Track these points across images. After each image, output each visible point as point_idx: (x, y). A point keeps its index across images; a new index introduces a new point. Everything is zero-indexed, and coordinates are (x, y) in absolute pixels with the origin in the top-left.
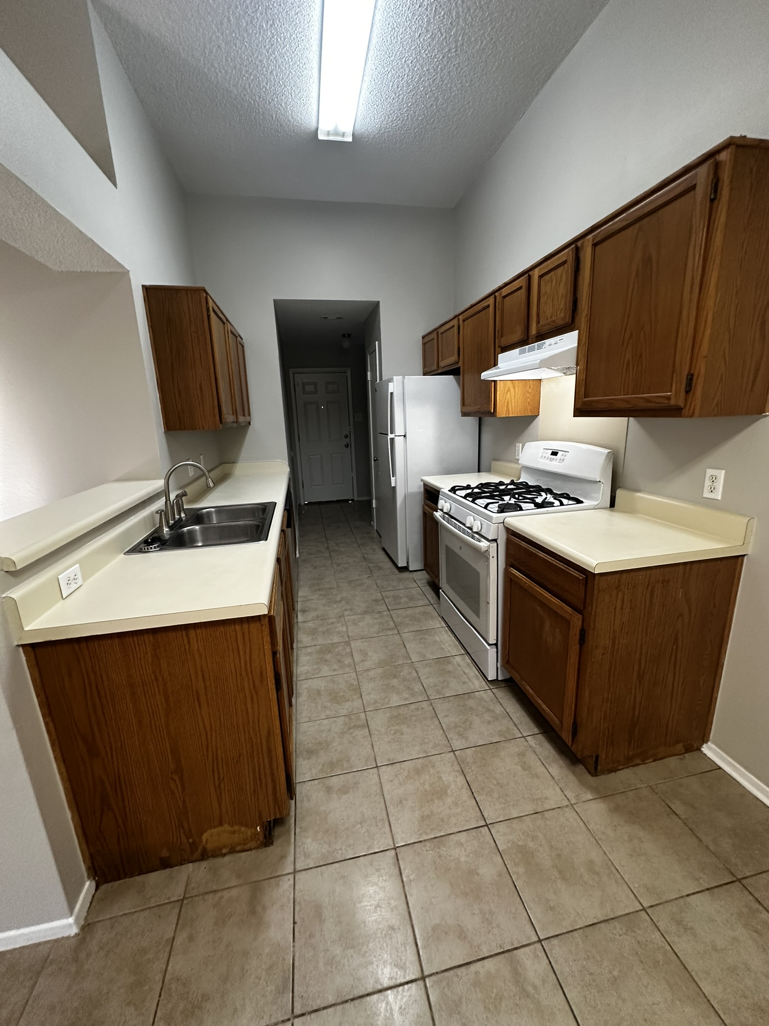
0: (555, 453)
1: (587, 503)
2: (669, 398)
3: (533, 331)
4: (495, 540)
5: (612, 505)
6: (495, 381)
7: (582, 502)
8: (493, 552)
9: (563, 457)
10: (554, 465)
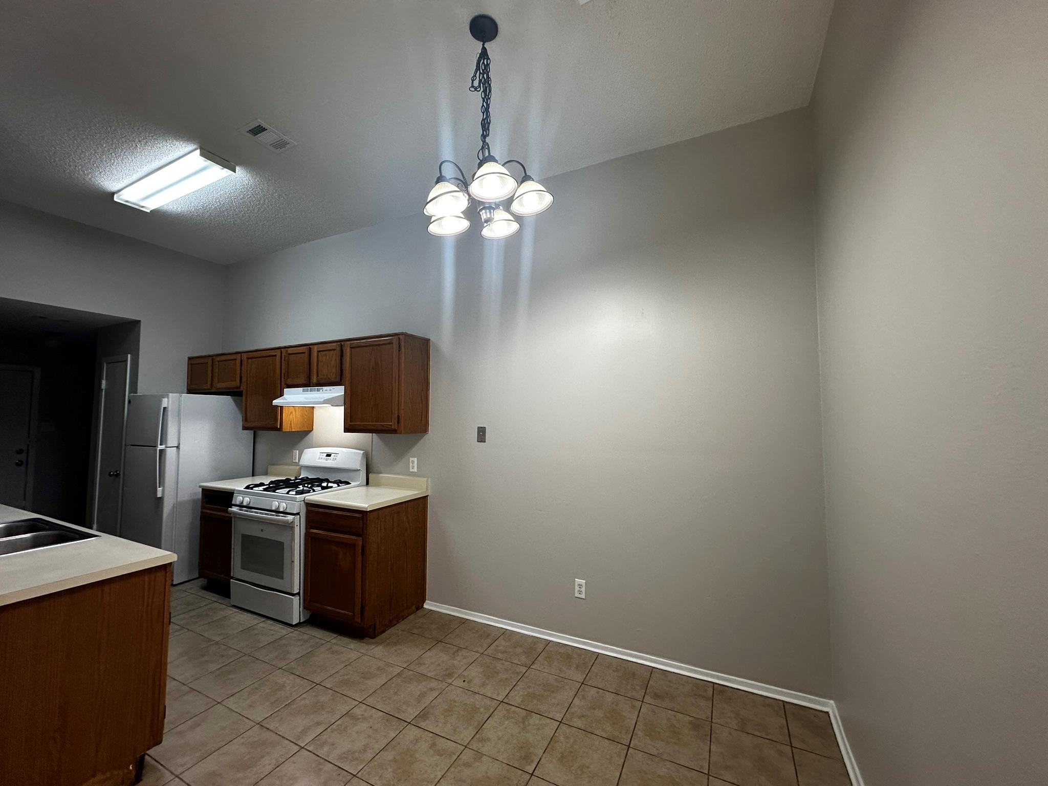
0: (328, 455)
1: (353, 484)
2: (391, 425)
3: (314, 379)
4: (298, 514)
5: (367, 483)
6: (281, 407)
7: (350, 484)
8: (297, 523)
9: (335, 458)
10: (329, 463)
